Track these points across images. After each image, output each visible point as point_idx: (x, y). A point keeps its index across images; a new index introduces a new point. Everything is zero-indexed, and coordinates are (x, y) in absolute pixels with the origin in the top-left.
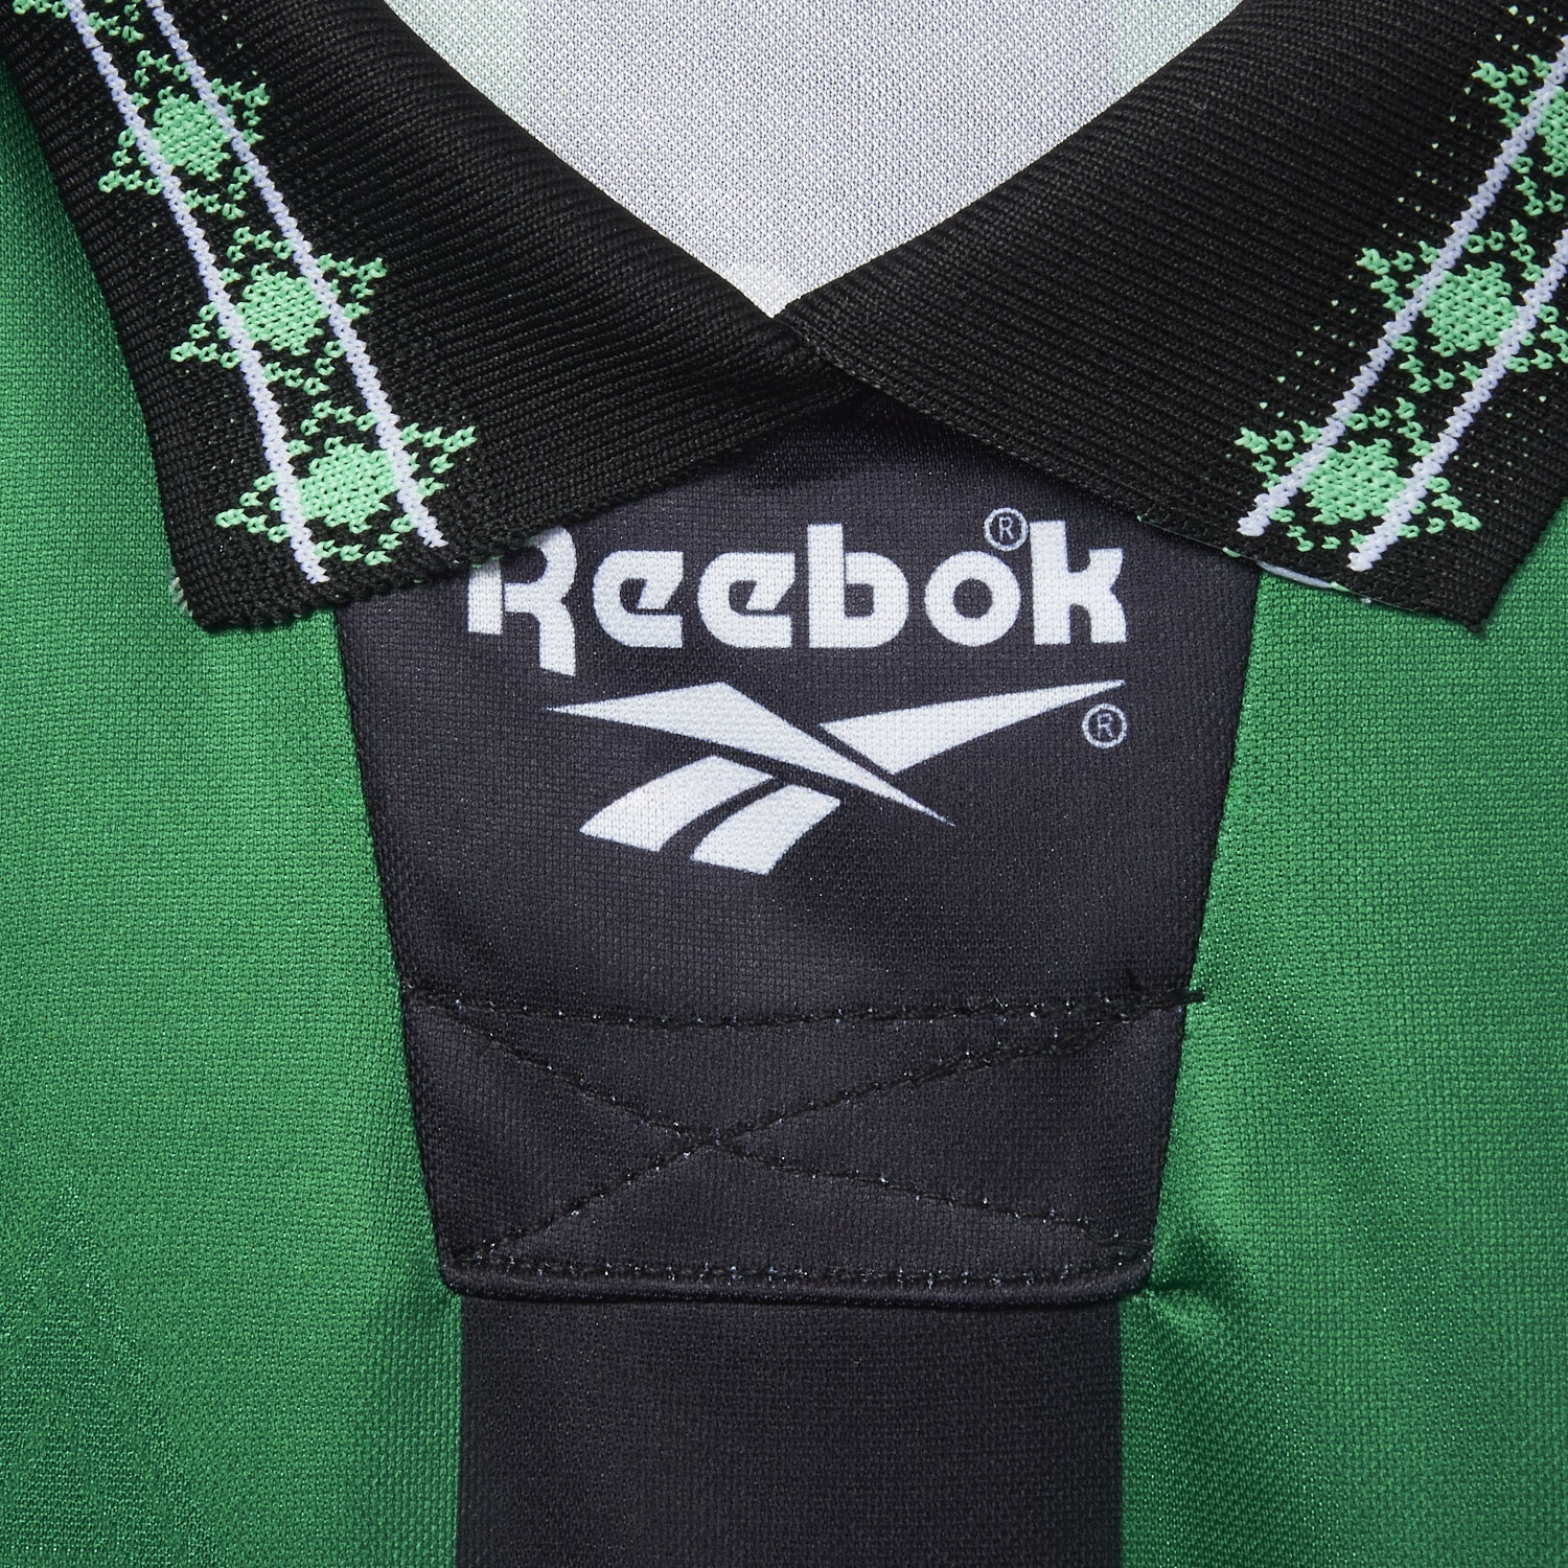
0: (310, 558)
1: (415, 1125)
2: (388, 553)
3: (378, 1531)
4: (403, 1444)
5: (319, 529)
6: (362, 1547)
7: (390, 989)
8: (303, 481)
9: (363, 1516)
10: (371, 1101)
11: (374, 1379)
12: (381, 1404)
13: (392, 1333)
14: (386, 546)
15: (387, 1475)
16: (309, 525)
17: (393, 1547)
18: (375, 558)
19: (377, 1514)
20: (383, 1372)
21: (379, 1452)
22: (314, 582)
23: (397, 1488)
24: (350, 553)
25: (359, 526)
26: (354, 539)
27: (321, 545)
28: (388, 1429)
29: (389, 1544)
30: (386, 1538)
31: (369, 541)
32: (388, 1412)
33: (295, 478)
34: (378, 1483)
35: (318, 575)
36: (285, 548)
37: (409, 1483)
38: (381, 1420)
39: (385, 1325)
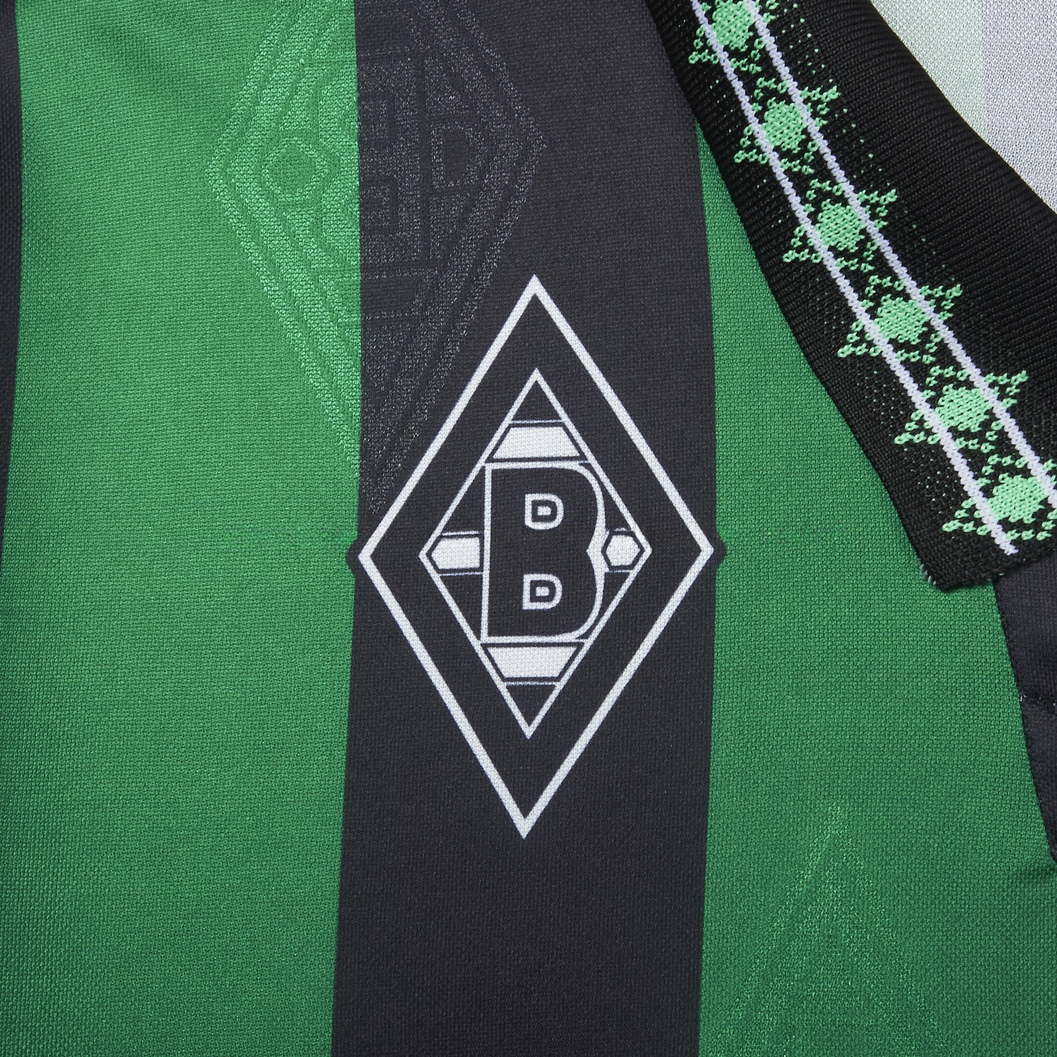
0: (1005, 542)
1: (1032, 773)
2: (1048, 531)
3: (1020, 995)
4: (1032, 947)
5: (1006, 525)
6: (1011, 1004)
7: (1015, 698)
8: (990, 500)
9: (1011, 987)
10: (1008, 760)
11: (1015, 913)
12: (1019, 926)
13: (1024, 887)
14: (1047, 528)
15: (1024, 965)
16: (1000, 522)
17: (1028, 1004)
18: (1041, 536)
19: (1019, 986)
20: (1019, 908)
21: (1019, 952)
22: (1009, 554)
23: (1029, 971)
24: (1027, 535)
25: (1029, 520)
26: (1027, 527)
27: (1009, 533)
28: (1023, 939)
29: (1026, 1002)
30: (1024, 999)
31: (1037, 527)
32: (1023, 930)
33: (985, 499)
34: (1019, 969)
35: (1010, 550)
36: (989, 538)
37: (1036, 969)
38: (1019, 934)
39: (1020, 882)
